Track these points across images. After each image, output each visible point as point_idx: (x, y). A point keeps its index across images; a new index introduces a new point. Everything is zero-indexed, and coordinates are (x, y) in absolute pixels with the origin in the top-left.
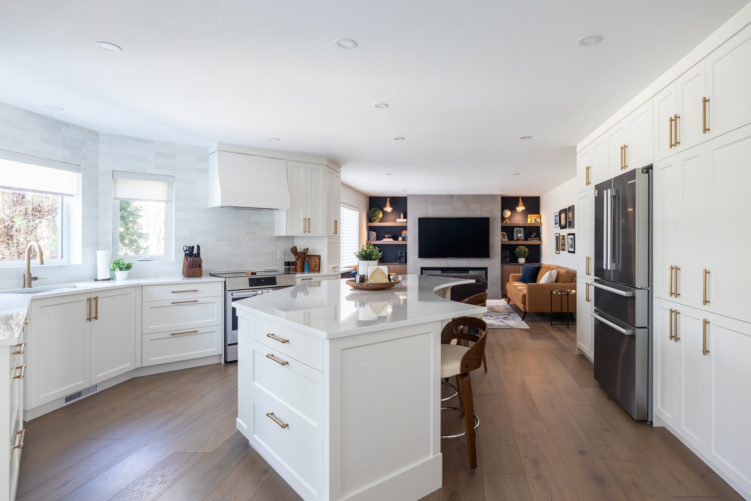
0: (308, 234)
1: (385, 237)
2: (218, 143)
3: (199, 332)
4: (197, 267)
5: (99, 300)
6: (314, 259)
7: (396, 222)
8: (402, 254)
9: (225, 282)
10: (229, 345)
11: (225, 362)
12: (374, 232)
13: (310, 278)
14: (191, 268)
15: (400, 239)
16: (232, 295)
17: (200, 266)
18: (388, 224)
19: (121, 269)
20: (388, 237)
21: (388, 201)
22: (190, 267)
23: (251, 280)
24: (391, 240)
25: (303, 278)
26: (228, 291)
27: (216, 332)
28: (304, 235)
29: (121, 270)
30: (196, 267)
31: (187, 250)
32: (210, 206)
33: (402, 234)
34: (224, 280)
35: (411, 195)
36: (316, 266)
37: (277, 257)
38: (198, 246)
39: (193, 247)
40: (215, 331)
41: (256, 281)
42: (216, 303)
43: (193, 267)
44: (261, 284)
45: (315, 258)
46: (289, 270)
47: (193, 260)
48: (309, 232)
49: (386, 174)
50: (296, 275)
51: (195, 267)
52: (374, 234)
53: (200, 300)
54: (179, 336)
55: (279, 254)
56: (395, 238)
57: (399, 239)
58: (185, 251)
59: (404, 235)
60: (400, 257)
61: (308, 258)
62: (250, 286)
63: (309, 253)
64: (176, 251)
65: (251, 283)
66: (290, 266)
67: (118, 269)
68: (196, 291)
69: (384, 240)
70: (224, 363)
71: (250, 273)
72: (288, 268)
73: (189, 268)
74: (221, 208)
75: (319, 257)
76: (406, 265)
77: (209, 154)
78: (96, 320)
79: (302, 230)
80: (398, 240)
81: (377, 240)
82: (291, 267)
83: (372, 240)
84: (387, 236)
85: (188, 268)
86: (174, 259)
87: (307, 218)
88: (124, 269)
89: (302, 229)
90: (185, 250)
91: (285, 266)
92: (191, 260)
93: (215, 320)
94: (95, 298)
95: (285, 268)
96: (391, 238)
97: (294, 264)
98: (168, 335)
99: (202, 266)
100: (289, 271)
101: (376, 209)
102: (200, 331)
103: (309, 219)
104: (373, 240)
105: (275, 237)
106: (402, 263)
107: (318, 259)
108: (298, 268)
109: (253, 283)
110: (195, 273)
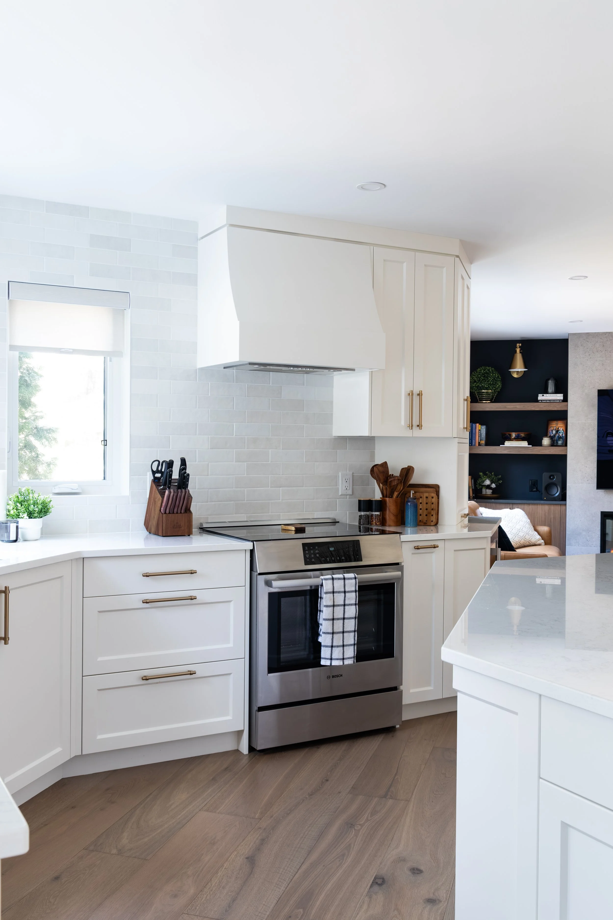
0: (417, 432)
1: (509, 439)
2: (228, 206)
3: (198, 674)
4: (182, 512)
5: (12, 596)
6: (426, 495)
7: (537, 401)
8: (554, 478)
9: (252, 552)
10: (261, 709)
11: (251, 749)
12: (482, 424)
13: (432, 543)
14: (169, 513)
15: (546, 441)
16: (268, 583)
17: (188, 510)
18: (518, 407)
19: (31, 515)
20: (518, 439)
21: (518, 350)
22: (167, 511)
23: (307, 548)
24: (524, 444)
25: (416, 544)
26: (260, 574)
27: (232, 675)
28: (408, 433)
29: (30, 518)
30: (179, 512)
31: (158, 471)
32: (201, 364)
33: (550, 429)
34: (249, 546)
35: (579, 336)
36: (430, 513)
37: (338, 488)
38: (183, 462)
39: (170, 464)
40: (230, 674)
41: (318, 551)
42: (232, 604)
43: (173, 513)
45: (426, 492)
46: (368, 521)
47: (176, 494)
48: (419, 426)
49: (571, 279)
50: (404, 537)
51: (177, 513)
52: (481, 430)
53: (201, 596)
54: (157, 683)
55: (342, 483)
56: (535, 441)
57: (543, 441)
58: (154, 473)
59: (554, 432)
60: (549, 487)
61: (415, 492)
62: (306, 563)
63: (415, 479)
64: (134, 471)
65: (308, 556)
66: (372, 511)
67: (25, 515)
68: (192, 572)
69: (507, 444)
70: (248, 753)
71: (293, 528)
72: (367, 517)
73: (165, 513)
74: (224, 368)
75: (436, 488)
76: (563, 507)
77: (200, 236)
78: (5, 644)
79: (403, 423)
80: (540, 444)
81: (487, 444)
82: (374, 513)
83: (477, 444)
84: (514, 435)
85: (164, 515)
86: (126, 492)
87: (416, 392)
88: (36, 515)
89: (403, 421)
90: (155, 469)
91: (360, 510)
92: (172, 494)
93: (231, 645)
94: (4, 589)
95: (360, 516)
96: (523, 439)
97: (381, 505)
98: (134, 678)
99: (191, 509)
100: (368, 524)
101: (489, 370)
102: (200, 670)
103: (420, 395)
104: (480, 444)
105: (335, 439)
106: (555, 499)
107: (434, 495)
108: (390, 516)
109: (313, 556)
110: (174, 525)
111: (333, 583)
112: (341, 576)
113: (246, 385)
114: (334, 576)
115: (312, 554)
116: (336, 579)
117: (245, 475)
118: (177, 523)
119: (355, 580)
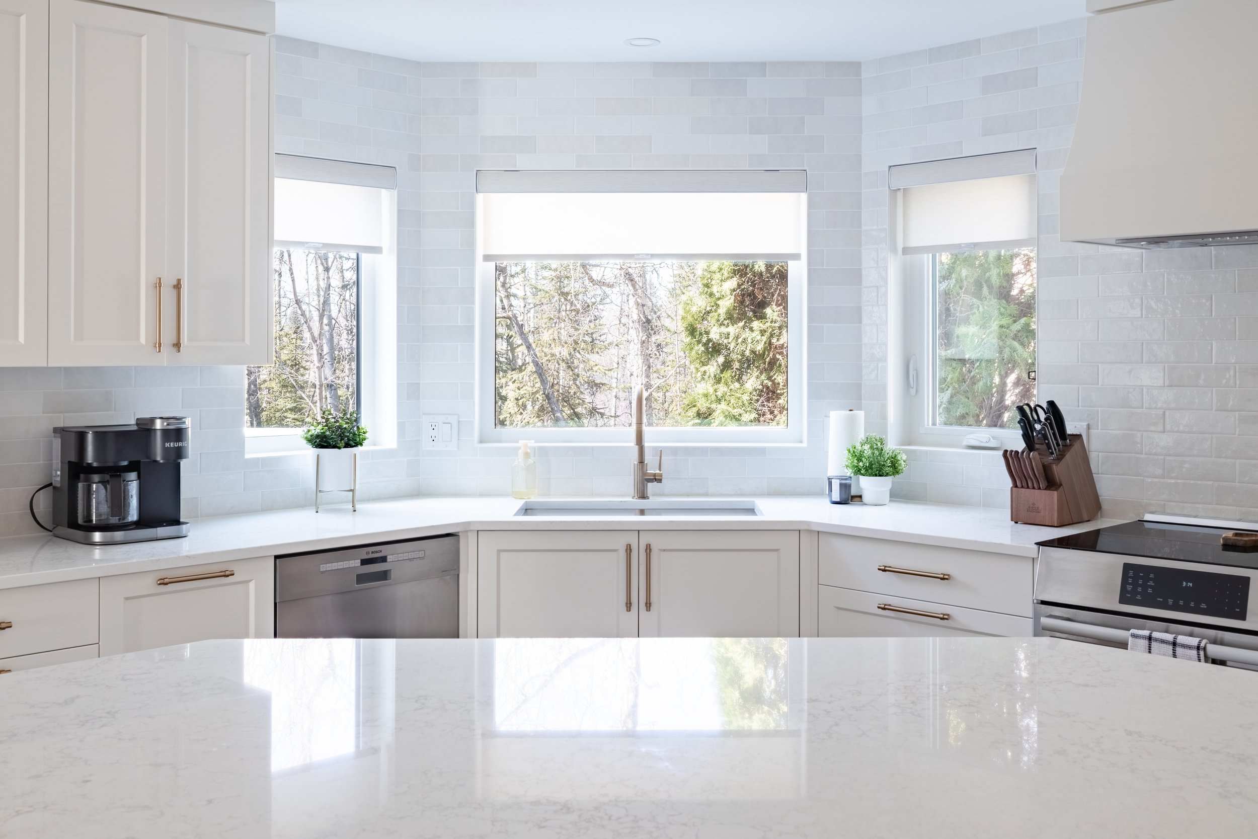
14: (1022, 487)
22: (1019, 484)
23: (1131, 573)
30: (1035, 486)
41: (1151, 583)
43: (1028, 487)
44: (1170, 601)
62: (1122, 601)
65: (1129, 588)
68: (944, 578)
73: (1016, 486)
78: (648, 610)
109: (1140, 589)
110: (1029, 507)
111: (1150, 647)
112: (1169, 637)
113: (1236, 272)
114: (1156, 635)
115: (1140, 585)
116: (1156, 640)
117: (1237, 436)
118: (1034, 504)
119: (1198, 652)
